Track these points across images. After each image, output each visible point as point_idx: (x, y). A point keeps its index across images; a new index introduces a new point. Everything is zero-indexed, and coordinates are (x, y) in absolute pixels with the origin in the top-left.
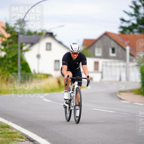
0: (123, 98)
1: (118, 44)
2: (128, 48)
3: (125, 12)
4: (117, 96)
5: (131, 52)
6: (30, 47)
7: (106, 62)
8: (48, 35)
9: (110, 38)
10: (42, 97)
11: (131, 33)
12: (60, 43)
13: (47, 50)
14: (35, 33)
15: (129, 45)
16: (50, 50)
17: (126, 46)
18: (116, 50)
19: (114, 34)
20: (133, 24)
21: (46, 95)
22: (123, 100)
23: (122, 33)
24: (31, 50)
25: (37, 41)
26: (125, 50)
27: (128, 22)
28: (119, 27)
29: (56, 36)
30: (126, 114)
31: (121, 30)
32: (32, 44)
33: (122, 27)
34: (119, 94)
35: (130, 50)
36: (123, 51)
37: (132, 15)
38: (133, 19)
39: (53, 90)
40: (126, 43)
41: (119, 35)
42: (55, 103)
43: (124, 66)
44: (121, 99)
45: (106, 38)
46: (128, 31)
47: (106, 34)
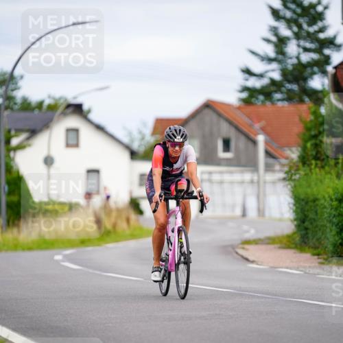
0: (251, 258)
1: (237, 129)
2: (261, 139)
3: (253, 53)
4: (237, 253)
5: (269, 149)
6: (28, 139)
7: (210, 173)
8: (70, 110)
9: (220, 115)
10: (58, 257)
11: (268, 103)
12: (99, 128)
13: (68, 145)
14: (40, 105)
15: (264, 130)
16: (77, 145)
17: (257, 134)
18: (233, 144)
19: (229, 105)
20: (273, 82)
21: (68, 252)
22: (253, 262)
23: (247, 102)
24: (30, 145)
25: (46, 125)
26: (255, 143)
27: (261, 76)
28: (239, 88)
29: (89, 111)
30: (259, 295)
31: (245, 95)
32: (33, 132)
33: (245, 89)
34: (243, 248)
35: (266, 143)
36: (250, 145)
37: (270, 60)
38: (273, 70)
39: (83, 242)
40: (257, 126)
41: (239, 108)
42: (91, 271)
43: (252, 182)
44: (247, 260)
45: (209, 116)
46: (261, 97)
47: (208, 106)
